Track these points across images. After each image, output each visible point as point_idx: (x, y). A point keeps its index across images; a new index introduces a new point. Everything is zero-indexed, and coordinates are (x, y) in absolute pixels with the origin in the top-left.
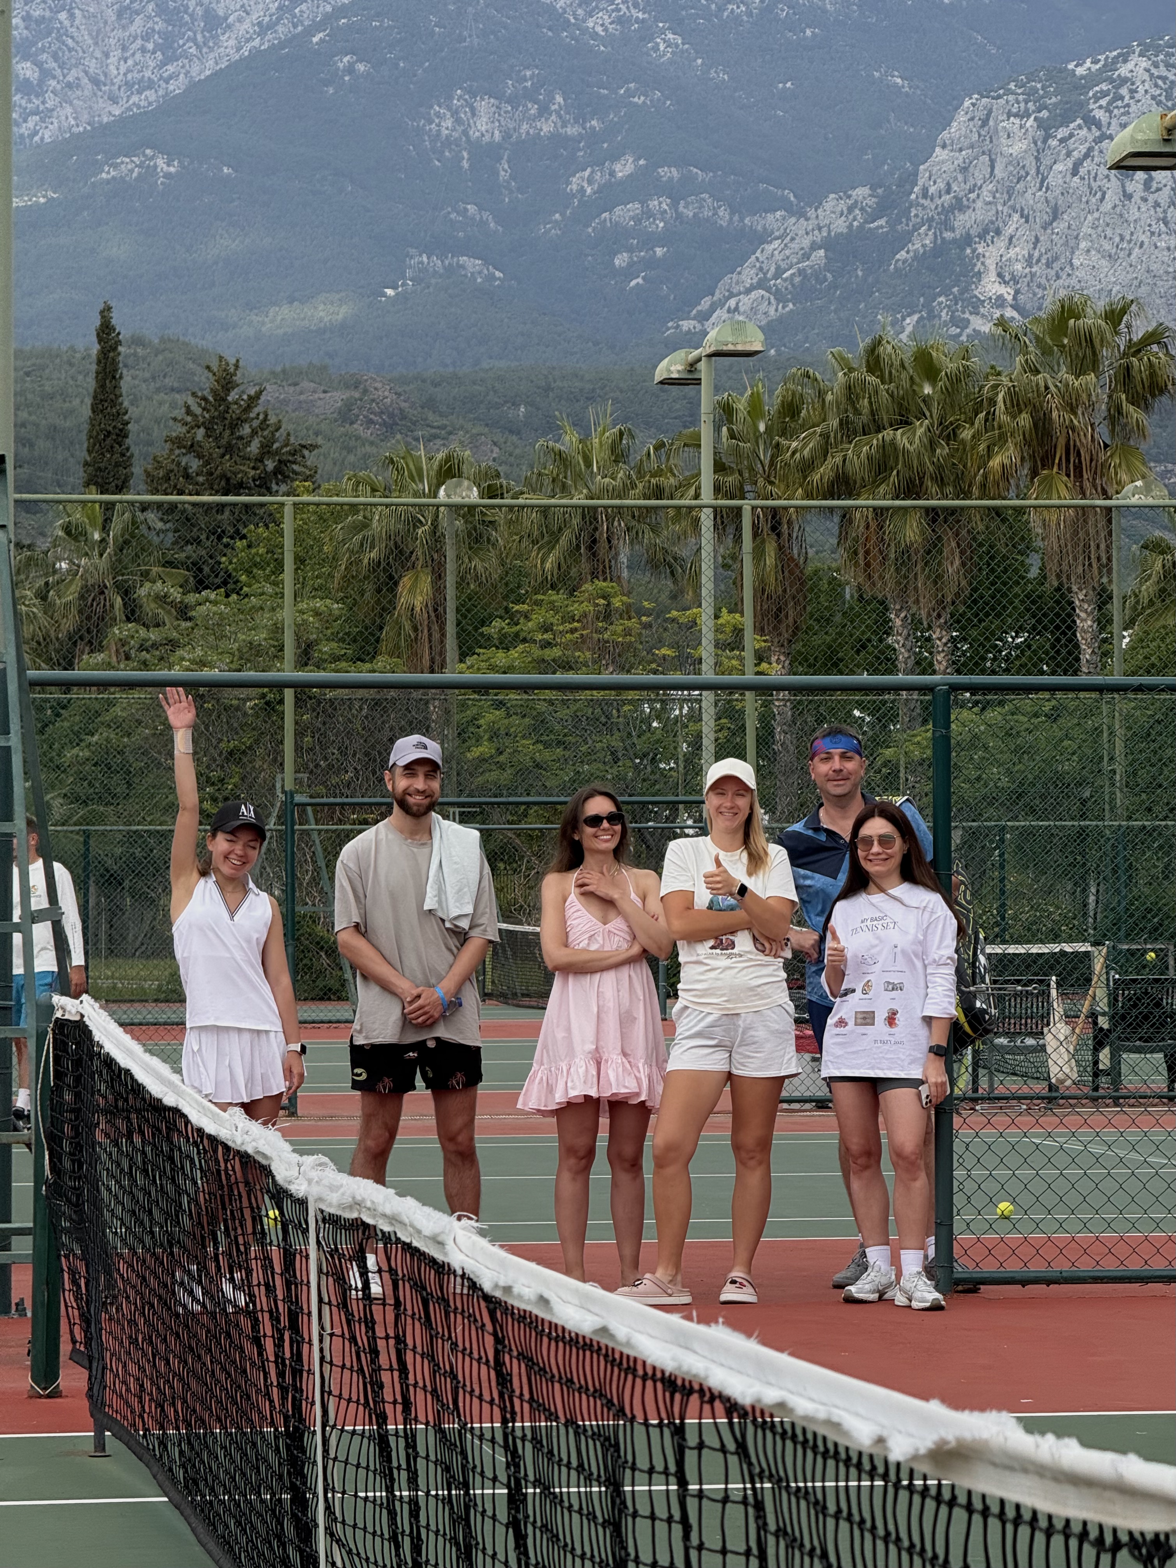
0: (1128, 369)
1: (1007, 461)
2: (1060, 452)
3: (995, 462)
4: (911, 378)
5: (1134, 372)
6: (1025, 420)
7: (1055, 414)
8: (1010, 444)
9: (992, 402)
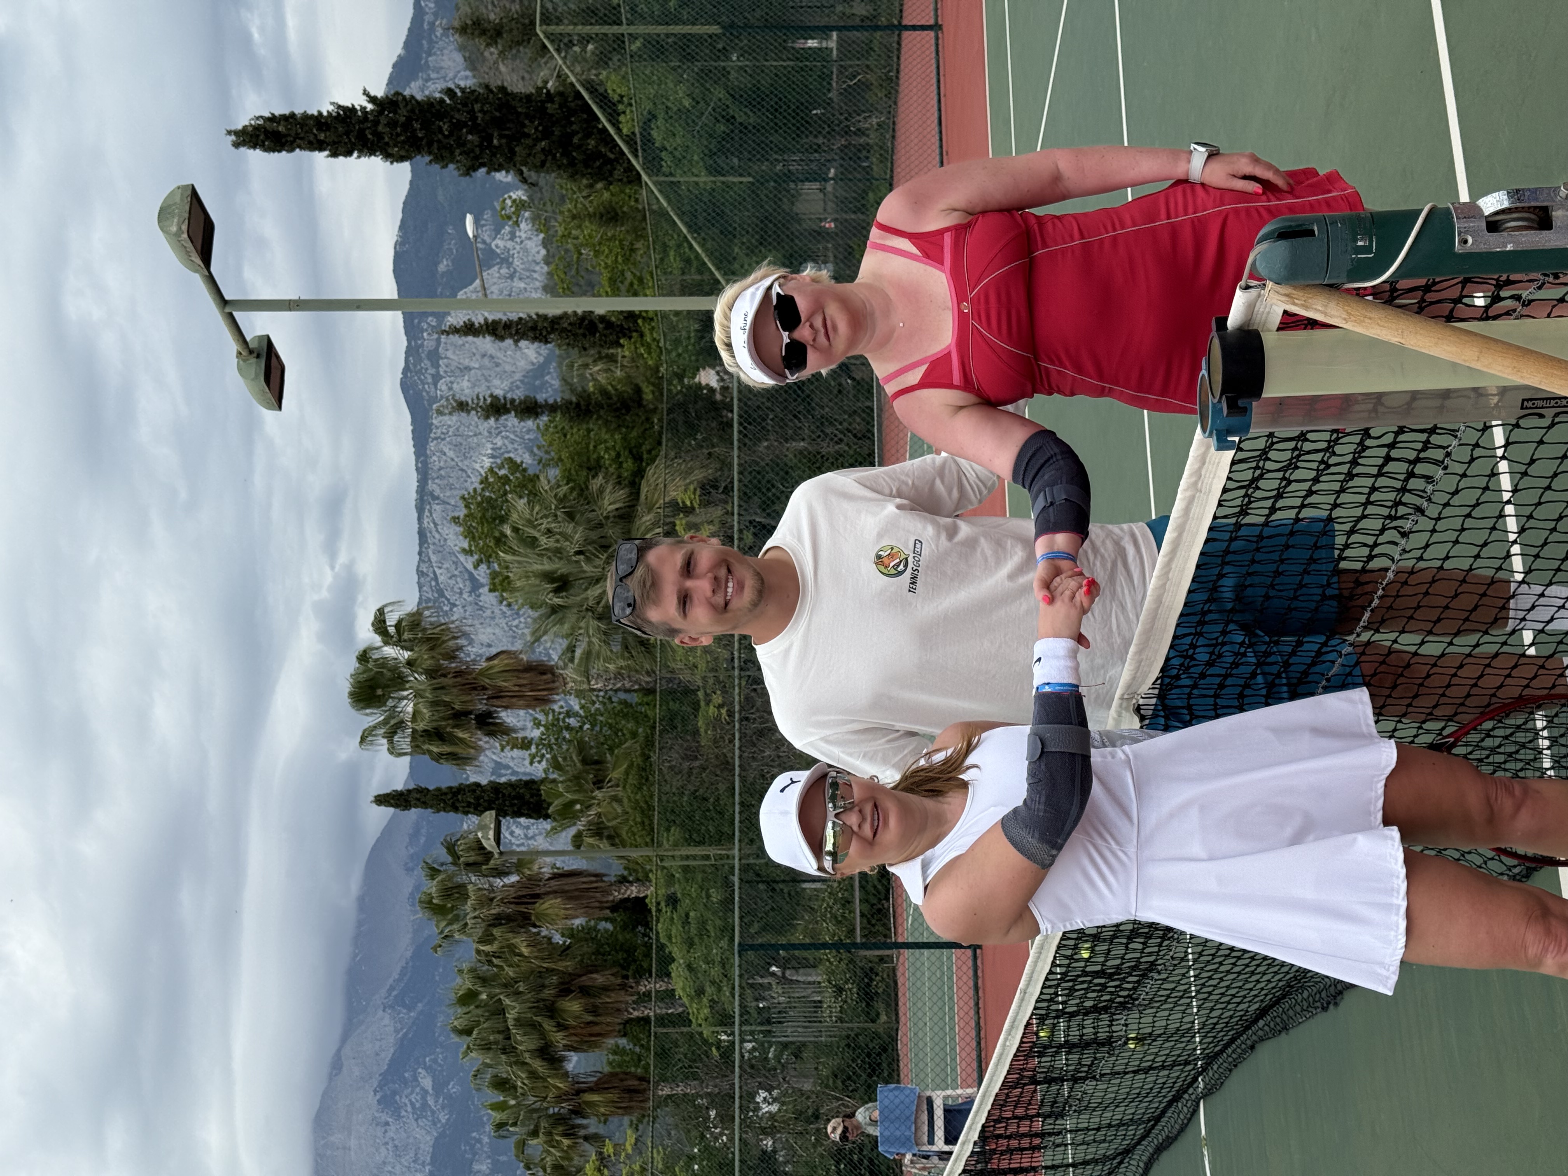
0: (468, 865)
1: (525, 944)
2: (522, 909)
3: (525, 951)
4: (477, 1007)
5: (471, 859)
6: (497, 932)
7: (493, 912)
8: (513, 941)
9: (487, 954)
